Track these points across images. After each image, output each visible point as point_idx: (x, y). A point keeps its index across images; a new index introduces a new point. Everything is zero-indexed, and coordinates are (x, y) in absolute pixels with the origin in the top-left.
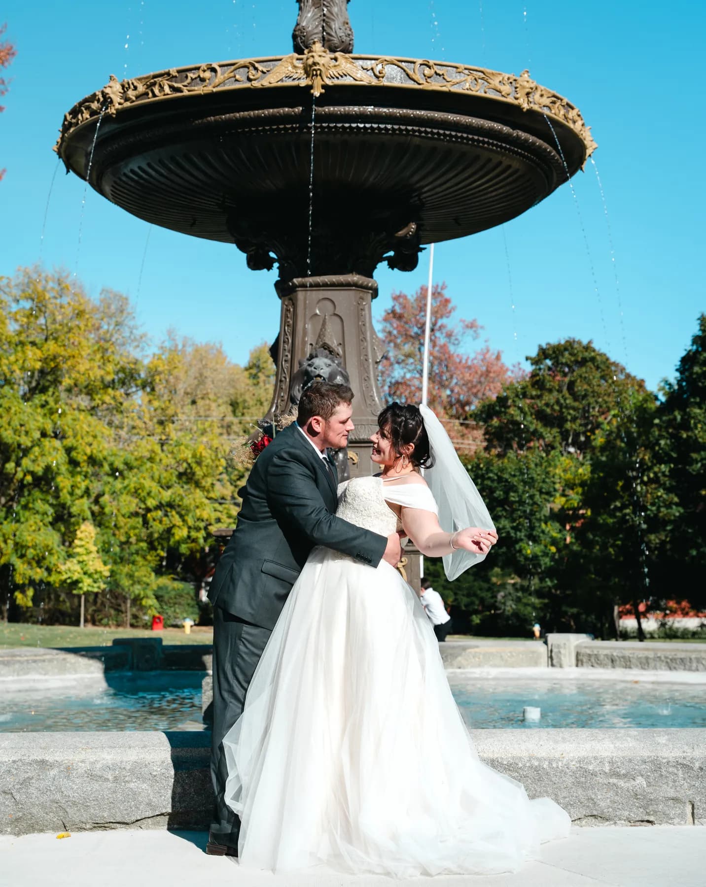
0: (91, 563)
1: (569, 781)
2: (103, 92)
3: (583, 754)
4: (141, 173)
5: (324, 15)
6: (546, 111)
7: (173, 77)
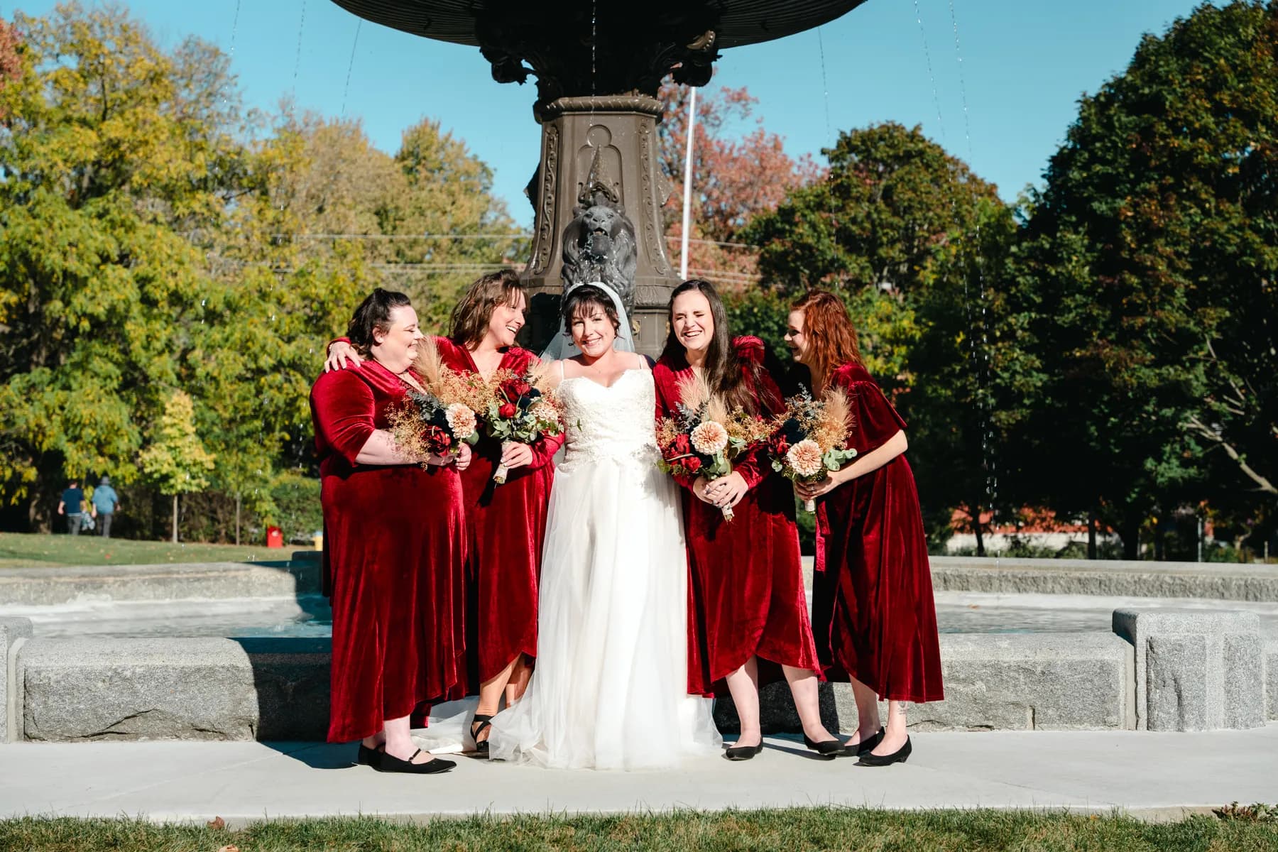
0: (187, 450)
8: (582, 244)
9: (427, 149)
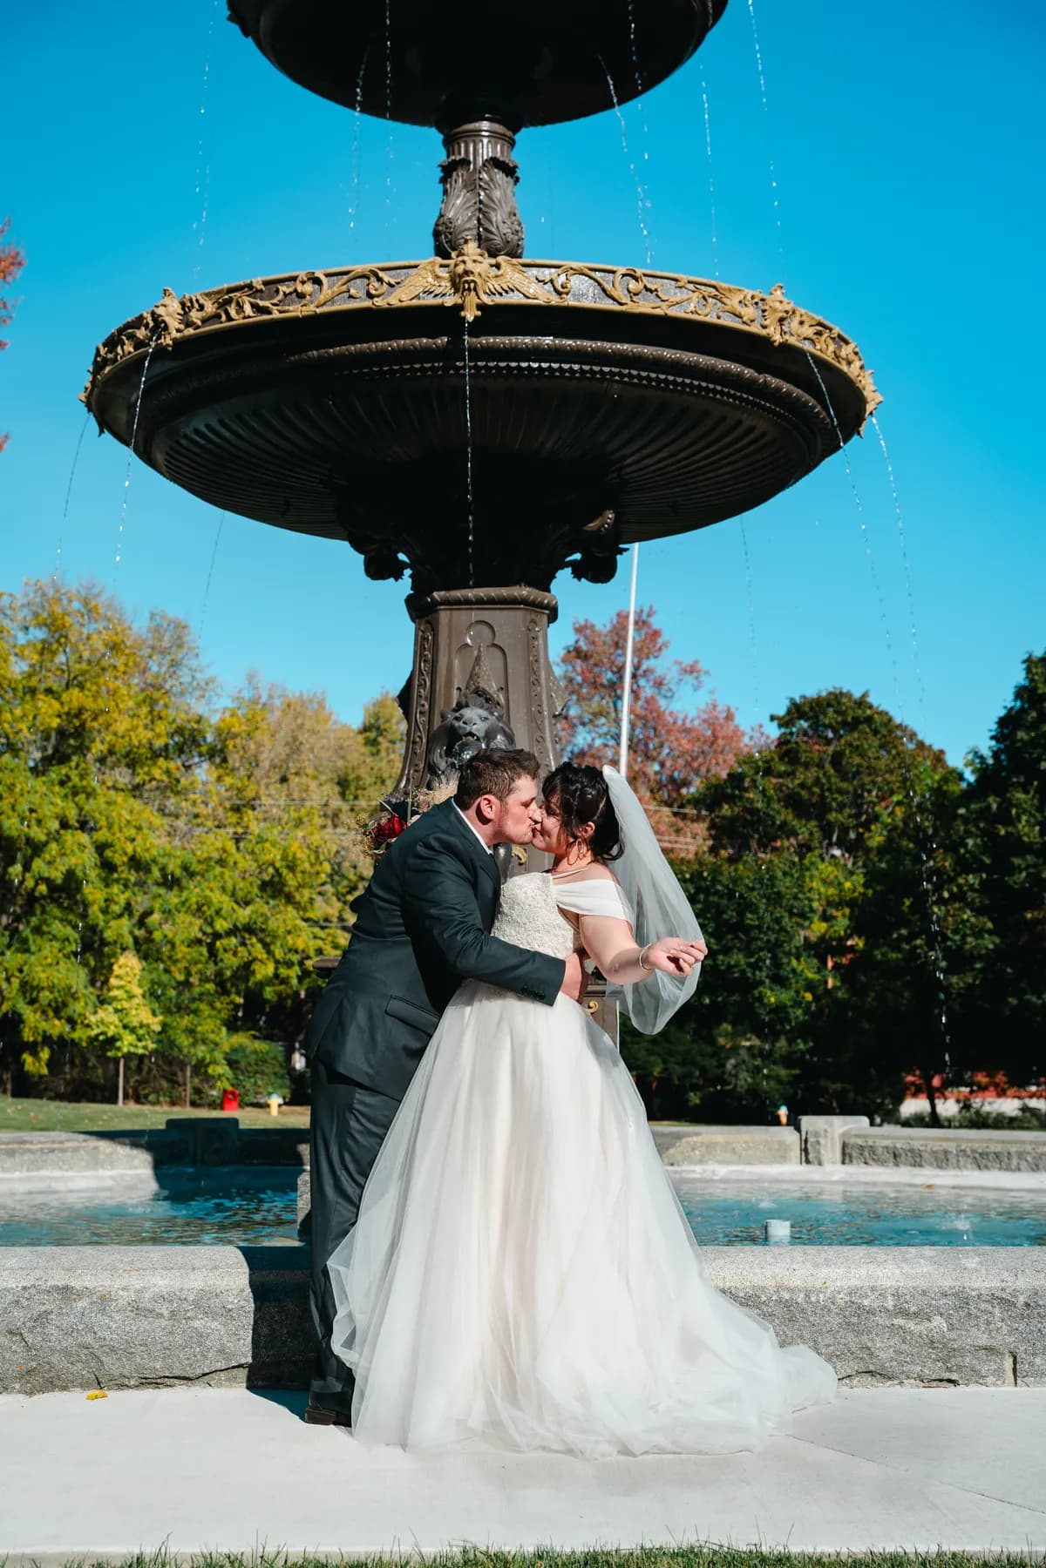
0: (134, 1012)
1: (835, 1321)
2: (153, 314)
3: (855, 1282)
4: (209, 434)
5: (481, 202)
6: (807, 346)
7: (257, 291)
8: (449, 753)
9: (388, 721)
